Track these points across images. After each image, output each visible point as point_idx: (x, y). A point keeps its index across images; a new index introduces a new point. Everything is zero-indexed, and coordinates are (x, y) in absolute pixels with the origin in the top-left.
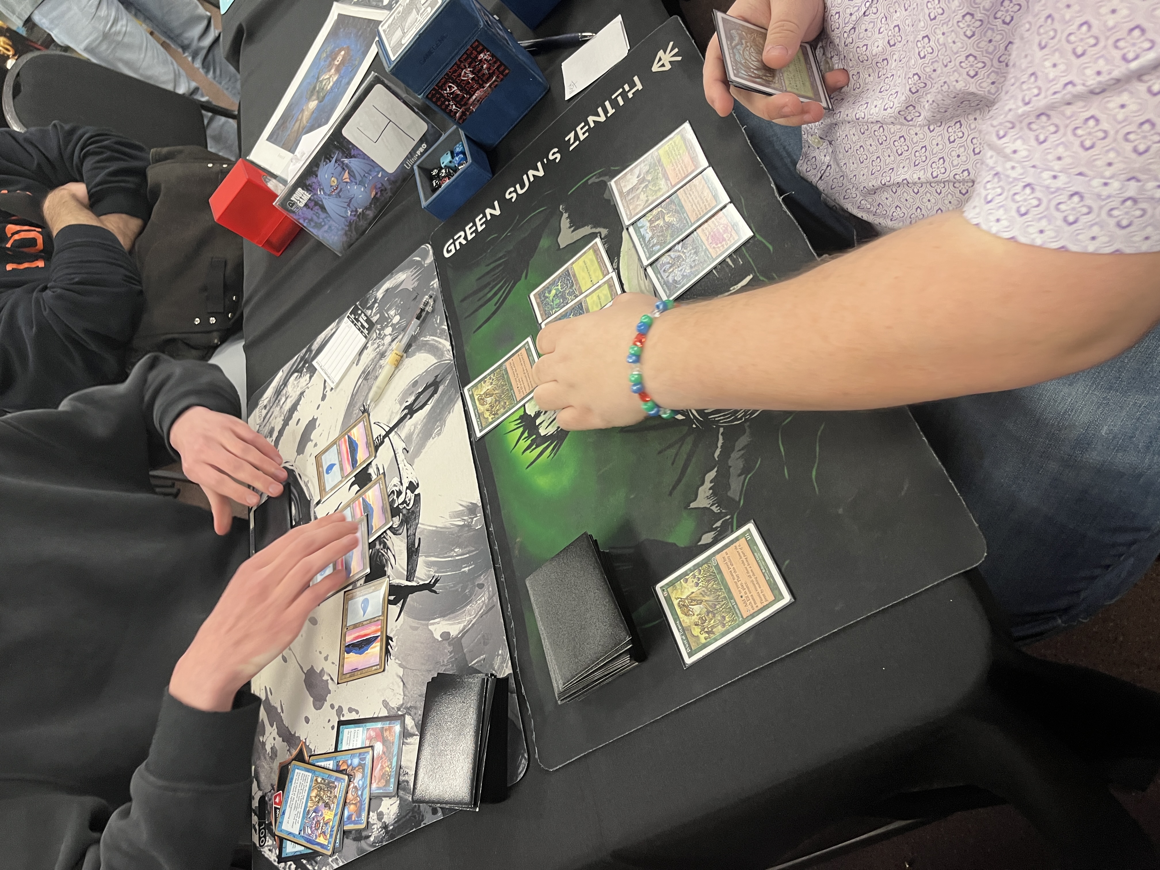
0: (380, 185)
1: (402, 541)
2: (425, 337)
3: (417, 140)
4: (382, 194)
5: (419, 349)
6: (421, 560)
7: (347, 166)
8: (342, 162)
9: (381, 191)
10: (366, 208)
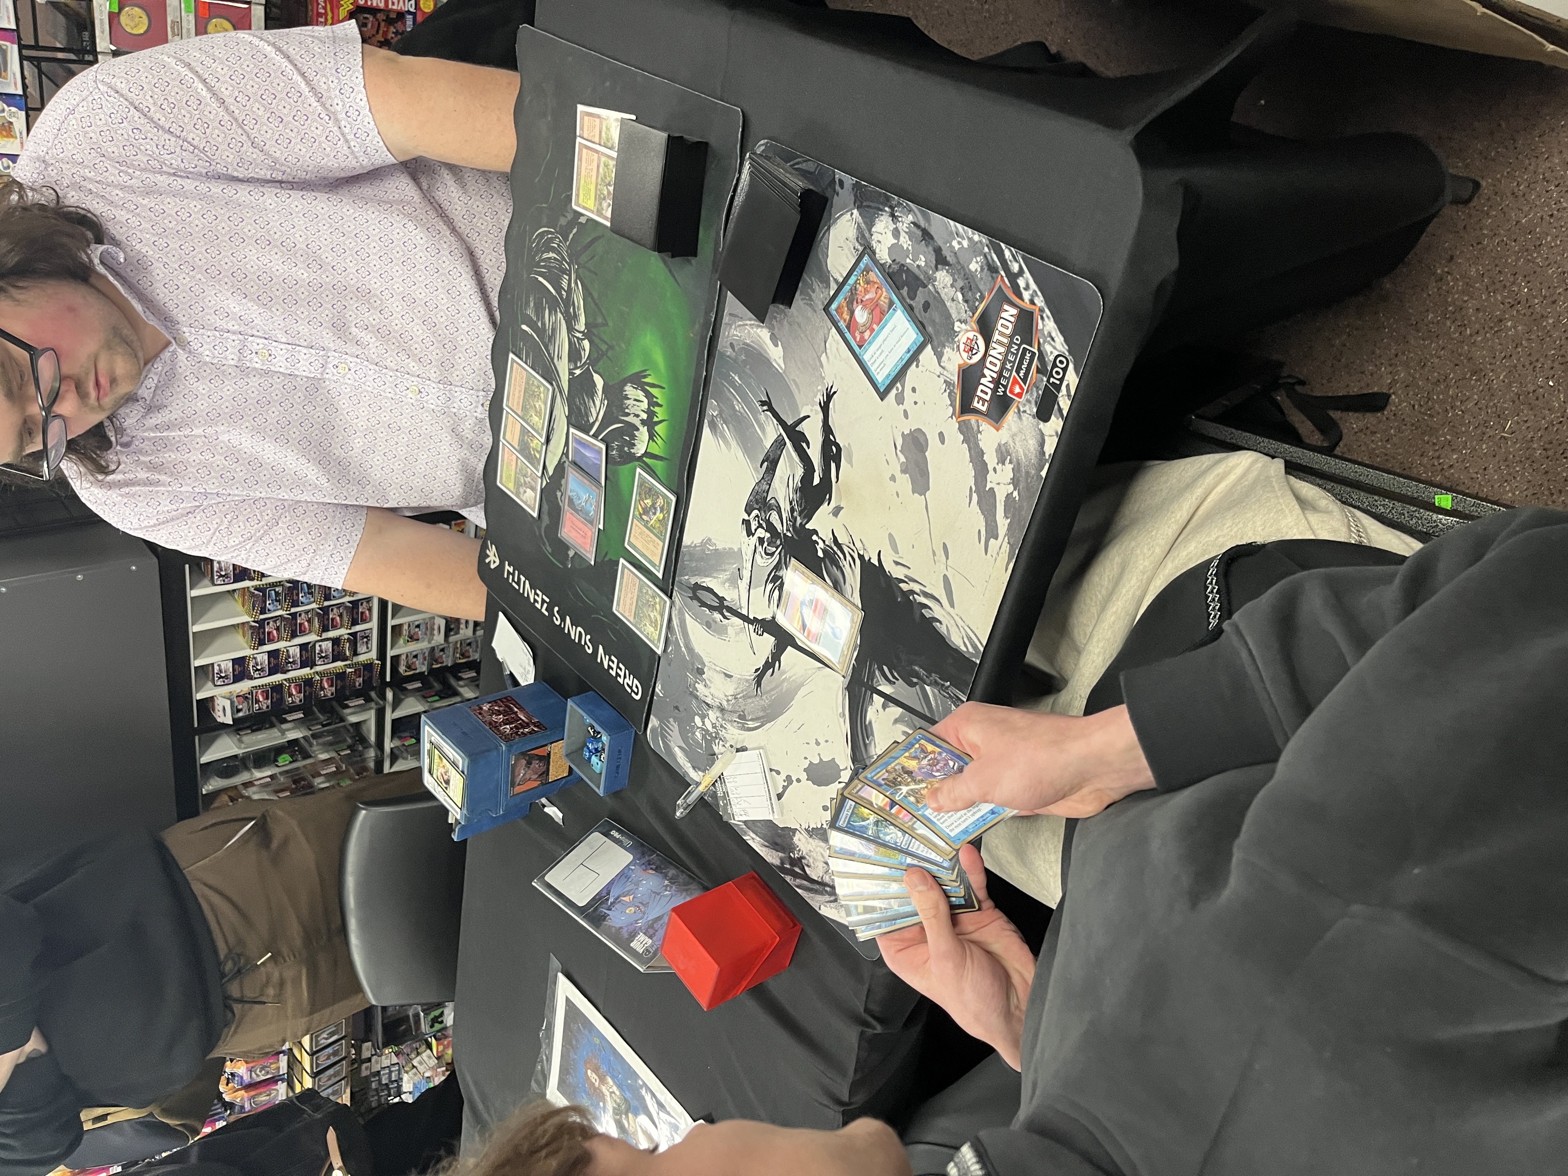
0: (643, 867)
3: (606, 839)
4: (653, 864)
7: (616, 899)
8: (611, 903)
9: (649, 864)
10: (665, 876)
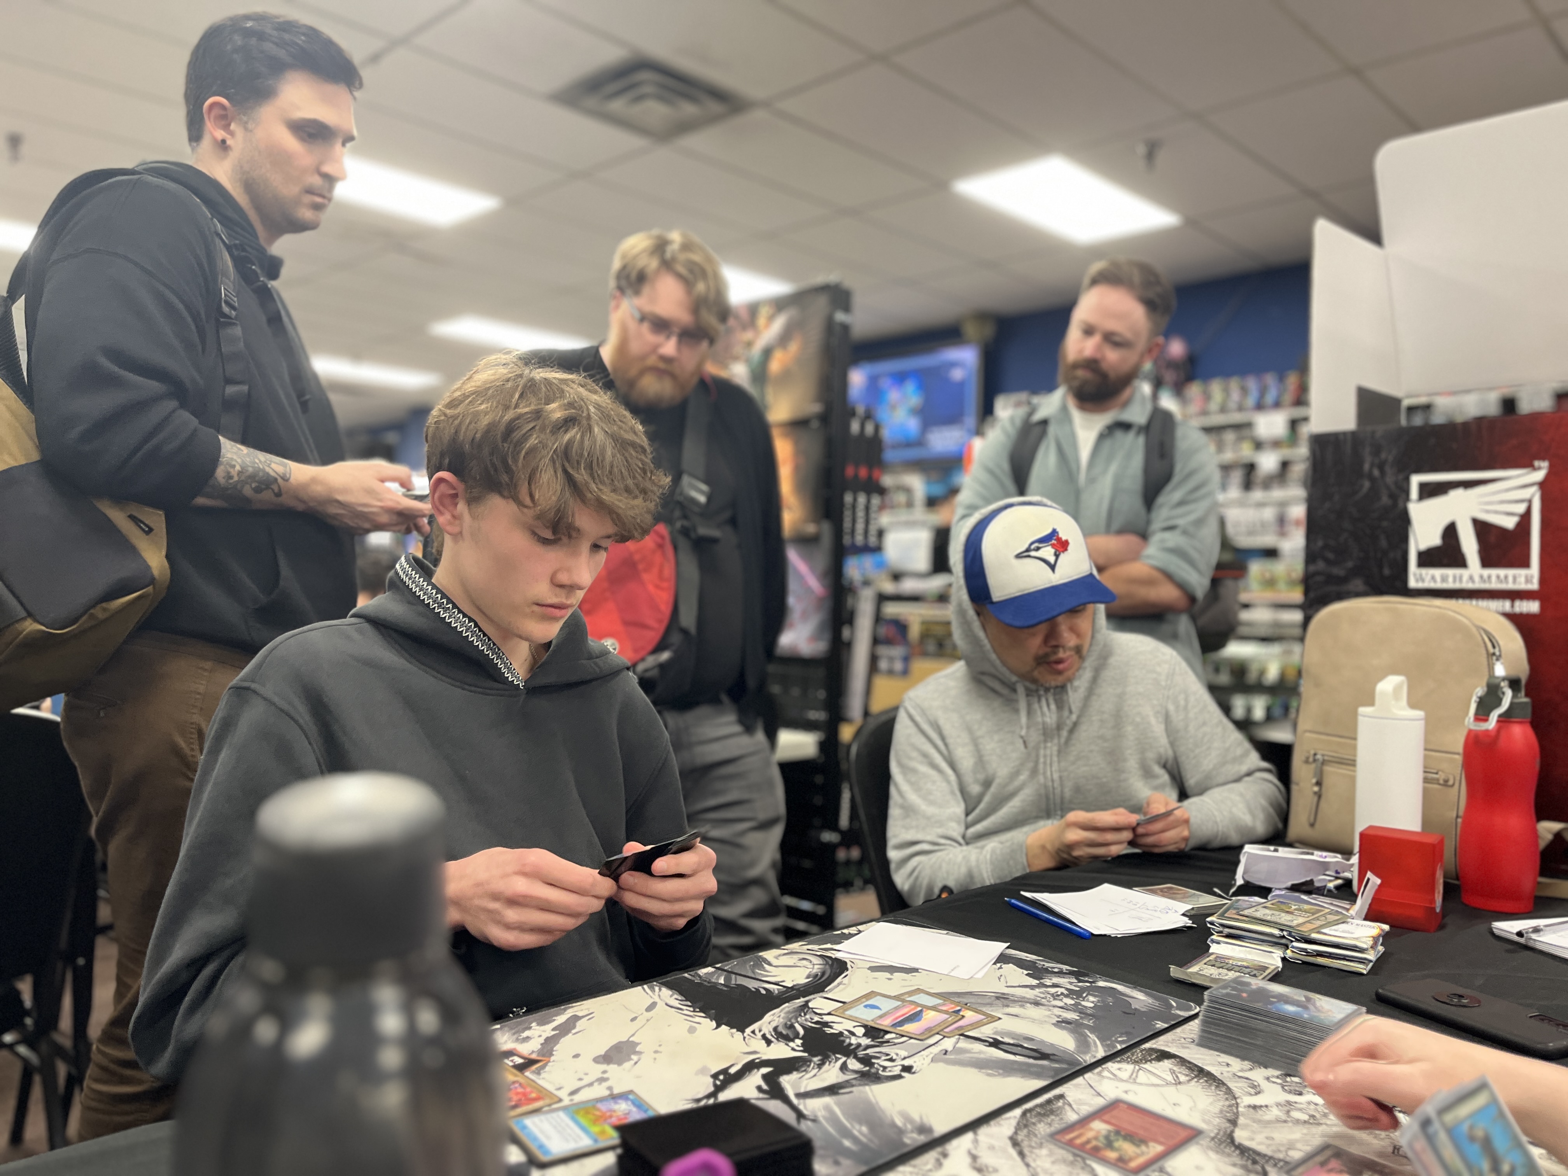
1: (837, 1077)
2: (1091, 1033)
5: (1072, 1031)
6: (827, 1100)
